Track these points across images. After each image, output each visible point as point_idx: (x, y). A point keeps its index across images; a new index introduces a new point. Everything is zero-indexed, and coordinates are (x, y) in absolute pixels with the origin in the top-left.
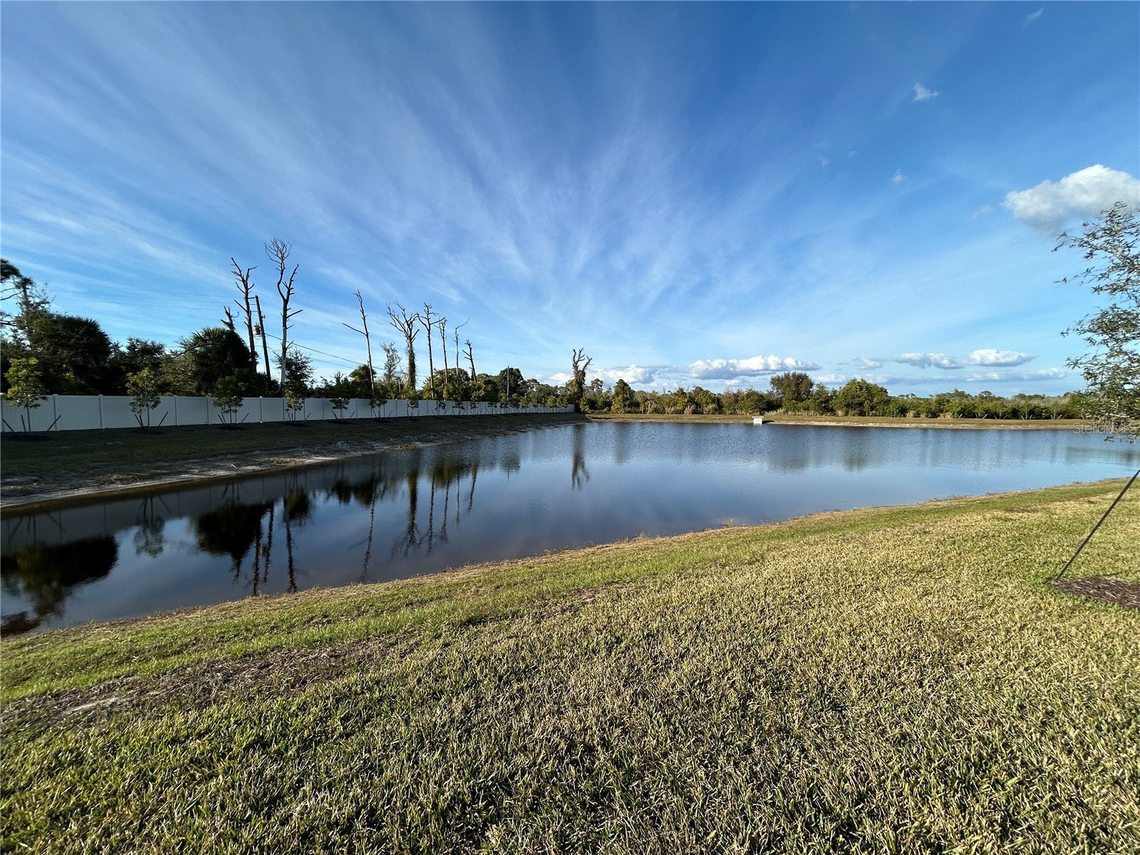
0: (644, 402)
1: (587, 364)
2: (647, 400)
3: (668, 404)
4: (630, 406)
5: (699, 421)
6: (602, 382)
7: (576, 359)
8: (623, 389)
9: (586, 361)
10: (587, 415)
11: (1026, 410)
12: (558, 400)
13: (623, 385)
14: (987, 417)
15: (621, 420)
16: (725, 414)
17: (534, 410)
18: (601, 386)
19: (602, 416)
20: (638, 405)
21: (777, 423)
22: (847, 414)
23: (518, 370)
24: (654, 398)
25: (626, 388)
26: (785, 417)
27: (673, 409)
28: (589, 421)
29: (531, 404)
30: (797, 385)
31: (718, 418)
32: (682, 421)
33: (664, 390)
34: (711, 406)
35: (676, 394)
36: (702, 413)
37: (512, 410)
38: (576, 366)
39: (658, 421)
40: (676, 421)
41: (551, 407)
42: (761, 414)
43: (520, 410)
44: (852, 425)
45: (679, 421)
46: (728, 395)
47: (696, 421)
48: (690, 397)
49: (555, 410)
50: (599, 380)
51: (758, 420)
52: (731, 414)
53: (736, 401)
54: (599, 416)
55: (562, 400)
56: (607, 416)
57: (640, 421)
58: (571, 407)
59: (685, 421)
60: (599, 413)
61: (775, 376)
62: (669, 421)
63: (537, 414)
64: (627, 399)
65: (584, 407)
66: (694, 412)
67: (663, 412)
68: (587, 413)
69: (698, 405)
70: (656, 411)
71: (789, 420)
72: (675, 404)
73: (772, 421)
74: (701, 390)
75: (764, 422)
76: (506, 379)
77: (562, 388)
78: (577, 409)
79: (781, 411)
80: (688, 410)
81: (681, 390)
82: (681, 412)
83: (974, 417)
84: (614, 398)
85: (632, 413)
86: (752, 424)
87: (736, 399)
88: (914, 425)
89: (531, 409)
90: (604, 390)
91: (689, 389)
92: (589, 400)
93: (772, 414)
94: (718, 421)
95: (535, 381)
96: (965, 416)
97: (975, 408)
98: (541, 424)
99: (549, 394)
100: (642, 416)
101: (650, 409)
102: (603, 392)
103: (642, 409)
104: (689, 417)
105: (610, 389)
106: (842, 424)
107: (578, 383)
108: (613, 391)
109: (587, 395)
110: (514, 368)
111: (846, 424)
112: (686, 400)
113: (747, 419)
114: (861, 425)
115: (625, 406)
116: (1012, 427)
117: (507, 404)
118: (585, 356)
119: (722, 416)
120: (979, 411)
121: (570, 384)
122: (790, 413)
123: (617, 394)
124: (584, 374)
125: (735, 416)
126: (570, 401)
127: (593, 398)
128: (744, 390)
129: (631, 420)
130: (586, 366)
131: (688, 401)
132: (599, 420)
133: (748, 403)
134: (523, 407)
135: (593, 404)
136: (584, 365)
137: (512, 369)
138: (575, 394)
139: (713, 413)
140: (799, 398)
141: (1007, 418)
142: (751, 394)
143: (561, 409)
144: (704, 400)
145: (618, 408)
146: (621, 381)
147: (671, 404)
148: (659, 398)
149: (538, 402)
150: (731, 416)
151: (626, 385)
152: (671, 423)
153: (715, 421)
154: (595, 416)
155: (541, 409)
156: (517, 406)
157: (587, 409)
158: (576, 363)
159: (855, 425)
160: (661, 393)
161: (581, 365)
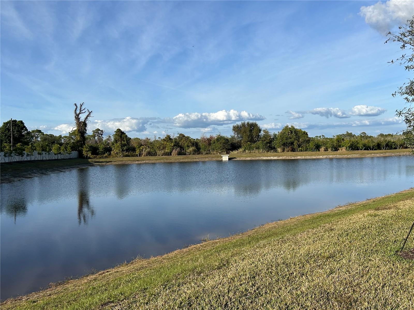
0: (139, 147)
1: (88, 116)
2: (141, 145)
3: (159, 148)
4: (127, 150)
5: (183, 160)
6: (102, 131)
7: (78, 112)
8: (121, 137)
9: (87, 113)
10: (90, 160)
11: (384, 144)
12: (62, 148)
13: (120, 134)
14: (365, 149)
15: (120, 163)
16: (202, 154)
17: (39, 158)
18: (102, 135)
19: (104, 160)
20: (134, 150)
21: (238, 159)
22: (283, 151)
23: (21, 122)
24: (147, 143)
25: (123, 136)
26: (244, 155)
27: (163, 152)
28: (92, 165)
29: (36, 153)
30: (251, 131)
31: (197, 158)
32: (171, 161)
33: (155, 137)
34: (191, 149)
35: (164, 140)
36: (185, 154)
37: (17, 158)
38: (77, 118)
39: (151, 162)
40: (166, 161)
41: (55, 154)
42: (227, 153)
43: (25, 158)
44: (287, 158)
45: (168, 161)
46: (204, 140)
47: (181, 161)
48: (176, 142)
49: (60, 157)
50: (99, 130)
51: (225, 158)
52: (207, 154)
53: (210, 144)
54: (101, 160)
55: (66, 148)
56: (108, 160)
57: (137, 162)
58: (74, 154)
59: (172, 161)
60: (100, 158)
61: (235, 125)
62: (160, 161)
63: (42, 161)
64: (124, 145)
65: (86, 152)
66: (179, 154)
67: (155, 154)
68: (90, 158)
69: (181, 148)
70: (149, 154)
71: (246, 157)
72: (164, 148)
73: (235, 158)
74: (184, 136)
75: (229, 159)
76: (9, 130)
77: (66, 137)
78: (81, 155)
79: (241, 150)
80: (174, 152)
81: (169, 137)
82: (170, 154)
83: (358, 149)
84: (113, 144)
85: (129, 156)
86: (222, 160)
87: (209, 142)
88: (325, 157)
89: (36, 157)
90: (105, 138)
91: (174, 135)
92: (91, 147)
93: (235, 152)
94: (197, 160)
95: (39, 131)
96: (353, 149)
97: (358, 143)
98: (46, 170)
99: (53, 143)
100: (138, 158)
101: (144, 153)
102: (104, 139)
103: (137, 152)
104: (176, 158)
105: (110, 137)
106: (281, 158)
107: (80, 132)
108: (112, 139)
109: (90, 143)
110: (18, 120)
111: (284, 158)
112: (173, 145)
113: (218, 157)
114: (293, 158)
115: (123, 150)
116: (378, 155)
117: (11, 153)
118: (86, 110)
119: (200, 156)
120: (360, 146)
121: (73, 133)
122: (247, 151)
123: (116, 141)
124: (85, 124)
125: (209, 155)
126: (74, 148)
127: (95, 145)
128: (215, 135)
129: (129, 162)
130: (87, 118)
131: (174, 145)
132: (100, 164)
133: (218, 145)
134: (28, 155)
135: (94, 150)
136: (85, 117)
137: (15, 121)
138: (78, 142)
139: (194, 154)
140: (252, 141)
141: (375, 150)
142: (220, 139)
143: (65, 155)
144: (186, 144)
145: (117, 153)
146: (119, 130)
147: (161, 148)
148: (151, 143)
149: (43, 150)
150: (206, 156)
151: (123, 133)
152: (161, 162)
153: (195, 160)
154: (97, 160)
155: (45, 156)
156: (21, 154)
157: (89, 154)
158: (78, 115)
159: (290, 158)
160: (152, 140)
161: (82, 117)
